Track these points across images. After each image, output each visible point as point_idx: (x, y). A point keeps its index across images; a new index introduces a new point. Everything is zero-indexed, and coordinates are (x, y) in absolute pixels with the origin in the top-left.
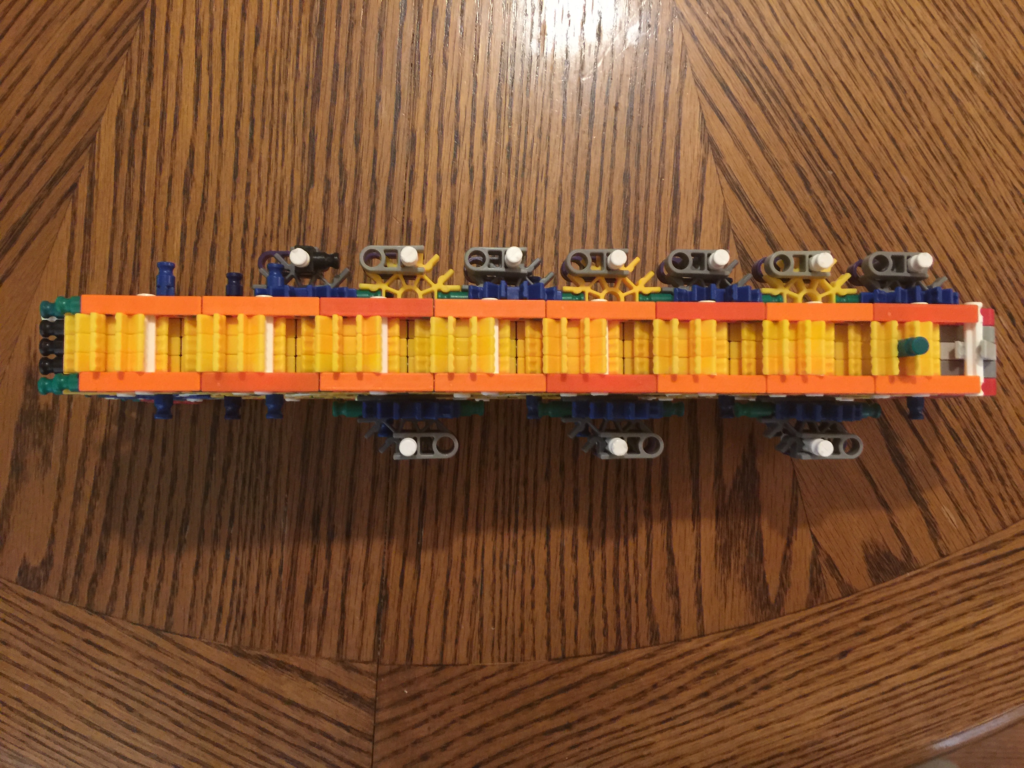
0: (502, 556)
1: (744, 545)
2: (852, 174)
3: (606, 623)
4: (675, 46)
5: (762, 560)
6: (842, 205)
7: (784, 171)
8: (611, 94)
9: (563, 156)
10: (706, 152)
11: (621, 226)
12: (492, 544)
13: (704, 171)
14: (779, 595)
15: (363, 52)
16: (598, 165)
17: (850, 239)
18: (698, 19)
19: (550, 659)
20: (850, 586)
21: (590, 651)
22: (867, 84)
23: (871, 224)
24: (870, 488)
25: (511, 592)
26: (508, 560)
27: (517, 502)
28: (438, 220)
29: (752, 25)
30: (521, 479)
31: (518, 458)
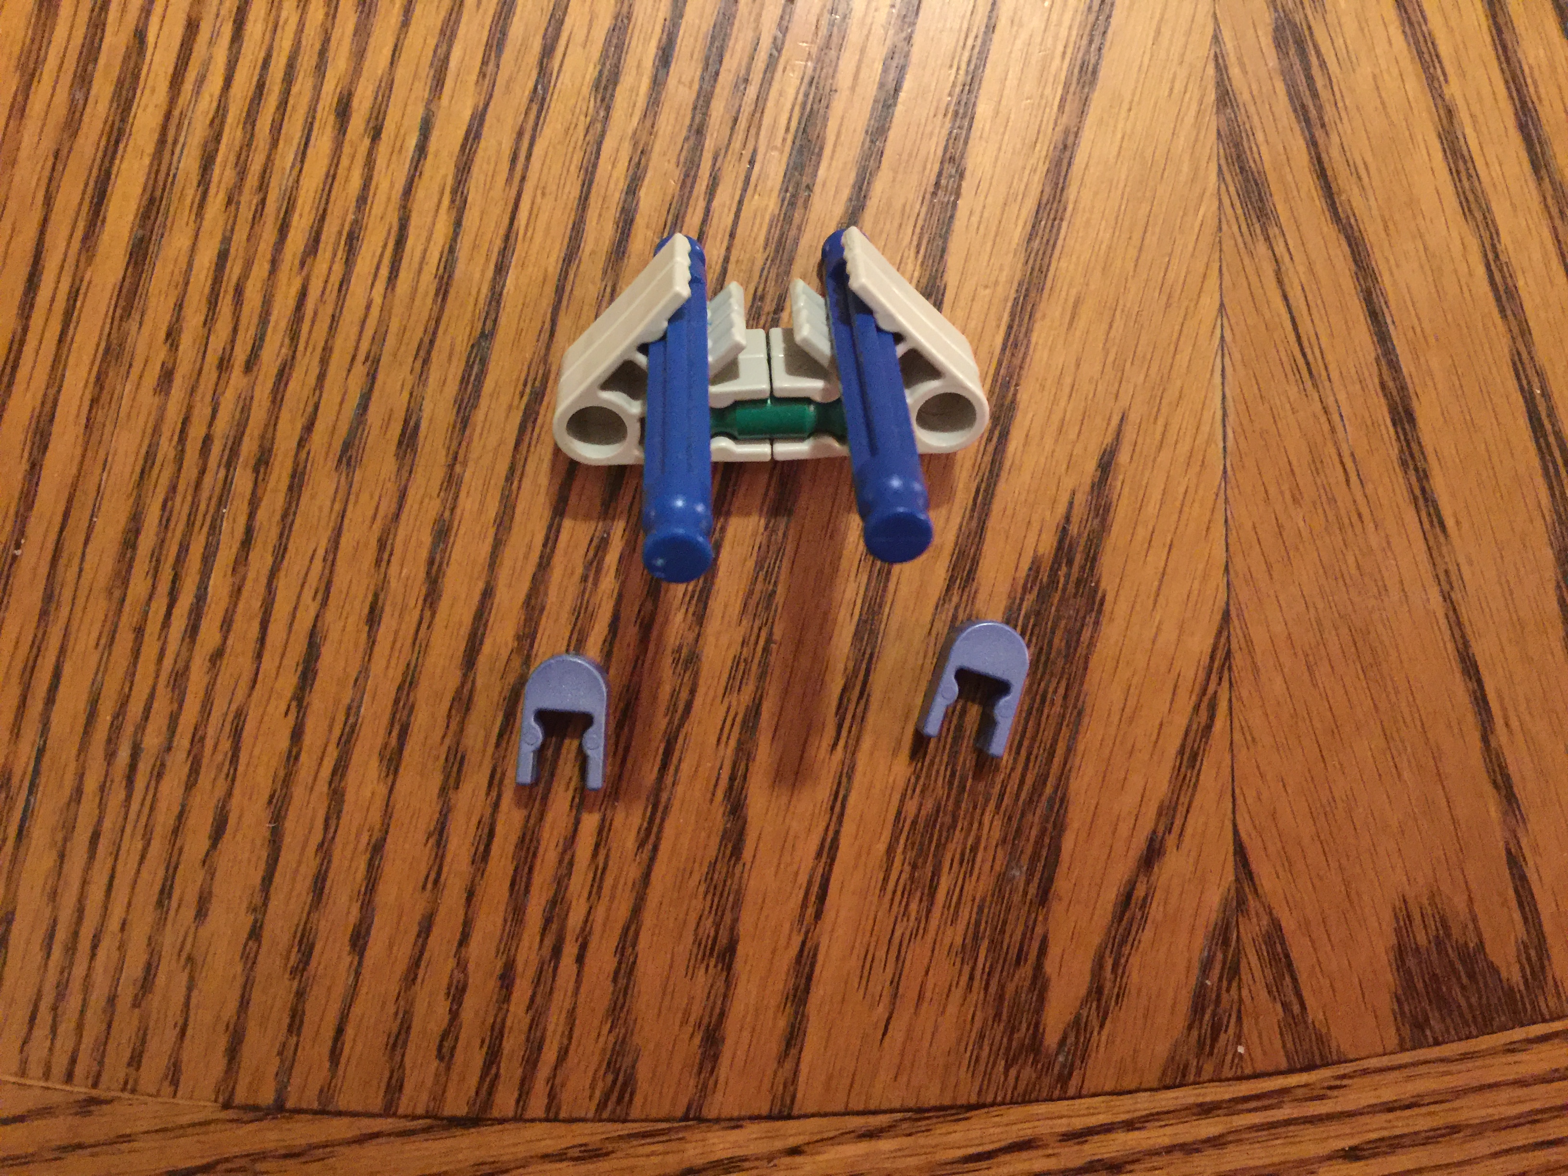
0: (120, 713)
1: (996, 834)
3: (454, 1015)
5: (1044, 896)
12: (94, 658)
14: (1078, 1025)
19: (227, 1106)
20: (1321, 1040)
21: (377, 1103)
24: (1471, 719)
25: (132, 846)
26: (141, 727)
27: (214, 529)
30: (249, 447)
31: (249, 366)
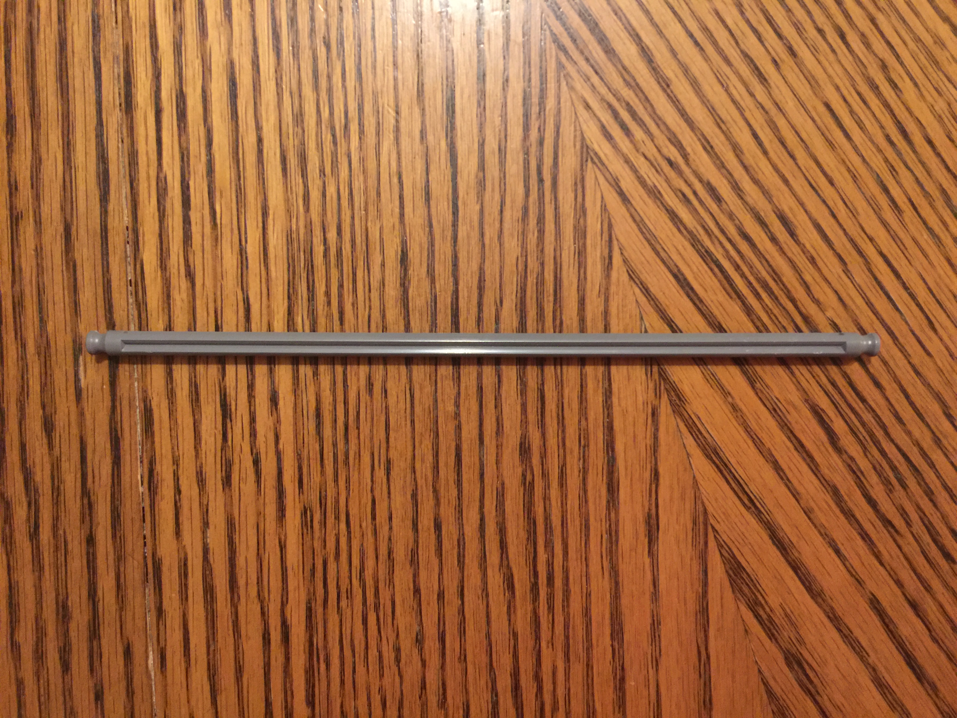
2: (907, 413)
4: (589, 212)
6: (894, 468)
7: (793, 418)
8: (485, 309)
9: (413, 422)
10: (658, 395)
11: (523, 535)
13: (657, 430)
15: (40, 269)
16: (475, 432)
17: (909, 524)
18: (627, 161)
22: (926, 256)
23: (942, 497)
28: (206, 551)
29: (721, 166)
